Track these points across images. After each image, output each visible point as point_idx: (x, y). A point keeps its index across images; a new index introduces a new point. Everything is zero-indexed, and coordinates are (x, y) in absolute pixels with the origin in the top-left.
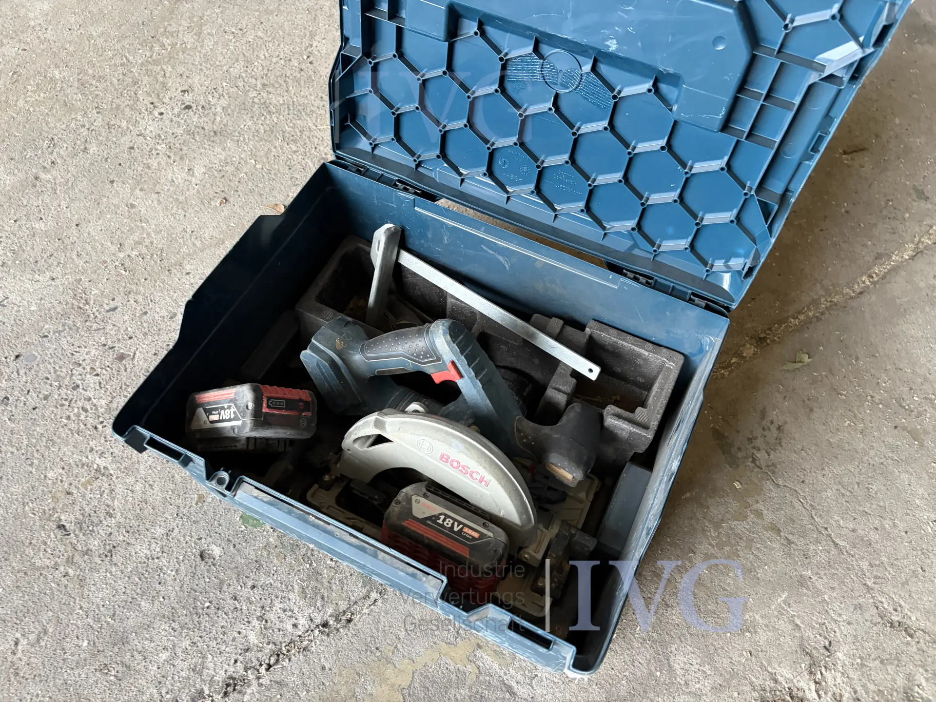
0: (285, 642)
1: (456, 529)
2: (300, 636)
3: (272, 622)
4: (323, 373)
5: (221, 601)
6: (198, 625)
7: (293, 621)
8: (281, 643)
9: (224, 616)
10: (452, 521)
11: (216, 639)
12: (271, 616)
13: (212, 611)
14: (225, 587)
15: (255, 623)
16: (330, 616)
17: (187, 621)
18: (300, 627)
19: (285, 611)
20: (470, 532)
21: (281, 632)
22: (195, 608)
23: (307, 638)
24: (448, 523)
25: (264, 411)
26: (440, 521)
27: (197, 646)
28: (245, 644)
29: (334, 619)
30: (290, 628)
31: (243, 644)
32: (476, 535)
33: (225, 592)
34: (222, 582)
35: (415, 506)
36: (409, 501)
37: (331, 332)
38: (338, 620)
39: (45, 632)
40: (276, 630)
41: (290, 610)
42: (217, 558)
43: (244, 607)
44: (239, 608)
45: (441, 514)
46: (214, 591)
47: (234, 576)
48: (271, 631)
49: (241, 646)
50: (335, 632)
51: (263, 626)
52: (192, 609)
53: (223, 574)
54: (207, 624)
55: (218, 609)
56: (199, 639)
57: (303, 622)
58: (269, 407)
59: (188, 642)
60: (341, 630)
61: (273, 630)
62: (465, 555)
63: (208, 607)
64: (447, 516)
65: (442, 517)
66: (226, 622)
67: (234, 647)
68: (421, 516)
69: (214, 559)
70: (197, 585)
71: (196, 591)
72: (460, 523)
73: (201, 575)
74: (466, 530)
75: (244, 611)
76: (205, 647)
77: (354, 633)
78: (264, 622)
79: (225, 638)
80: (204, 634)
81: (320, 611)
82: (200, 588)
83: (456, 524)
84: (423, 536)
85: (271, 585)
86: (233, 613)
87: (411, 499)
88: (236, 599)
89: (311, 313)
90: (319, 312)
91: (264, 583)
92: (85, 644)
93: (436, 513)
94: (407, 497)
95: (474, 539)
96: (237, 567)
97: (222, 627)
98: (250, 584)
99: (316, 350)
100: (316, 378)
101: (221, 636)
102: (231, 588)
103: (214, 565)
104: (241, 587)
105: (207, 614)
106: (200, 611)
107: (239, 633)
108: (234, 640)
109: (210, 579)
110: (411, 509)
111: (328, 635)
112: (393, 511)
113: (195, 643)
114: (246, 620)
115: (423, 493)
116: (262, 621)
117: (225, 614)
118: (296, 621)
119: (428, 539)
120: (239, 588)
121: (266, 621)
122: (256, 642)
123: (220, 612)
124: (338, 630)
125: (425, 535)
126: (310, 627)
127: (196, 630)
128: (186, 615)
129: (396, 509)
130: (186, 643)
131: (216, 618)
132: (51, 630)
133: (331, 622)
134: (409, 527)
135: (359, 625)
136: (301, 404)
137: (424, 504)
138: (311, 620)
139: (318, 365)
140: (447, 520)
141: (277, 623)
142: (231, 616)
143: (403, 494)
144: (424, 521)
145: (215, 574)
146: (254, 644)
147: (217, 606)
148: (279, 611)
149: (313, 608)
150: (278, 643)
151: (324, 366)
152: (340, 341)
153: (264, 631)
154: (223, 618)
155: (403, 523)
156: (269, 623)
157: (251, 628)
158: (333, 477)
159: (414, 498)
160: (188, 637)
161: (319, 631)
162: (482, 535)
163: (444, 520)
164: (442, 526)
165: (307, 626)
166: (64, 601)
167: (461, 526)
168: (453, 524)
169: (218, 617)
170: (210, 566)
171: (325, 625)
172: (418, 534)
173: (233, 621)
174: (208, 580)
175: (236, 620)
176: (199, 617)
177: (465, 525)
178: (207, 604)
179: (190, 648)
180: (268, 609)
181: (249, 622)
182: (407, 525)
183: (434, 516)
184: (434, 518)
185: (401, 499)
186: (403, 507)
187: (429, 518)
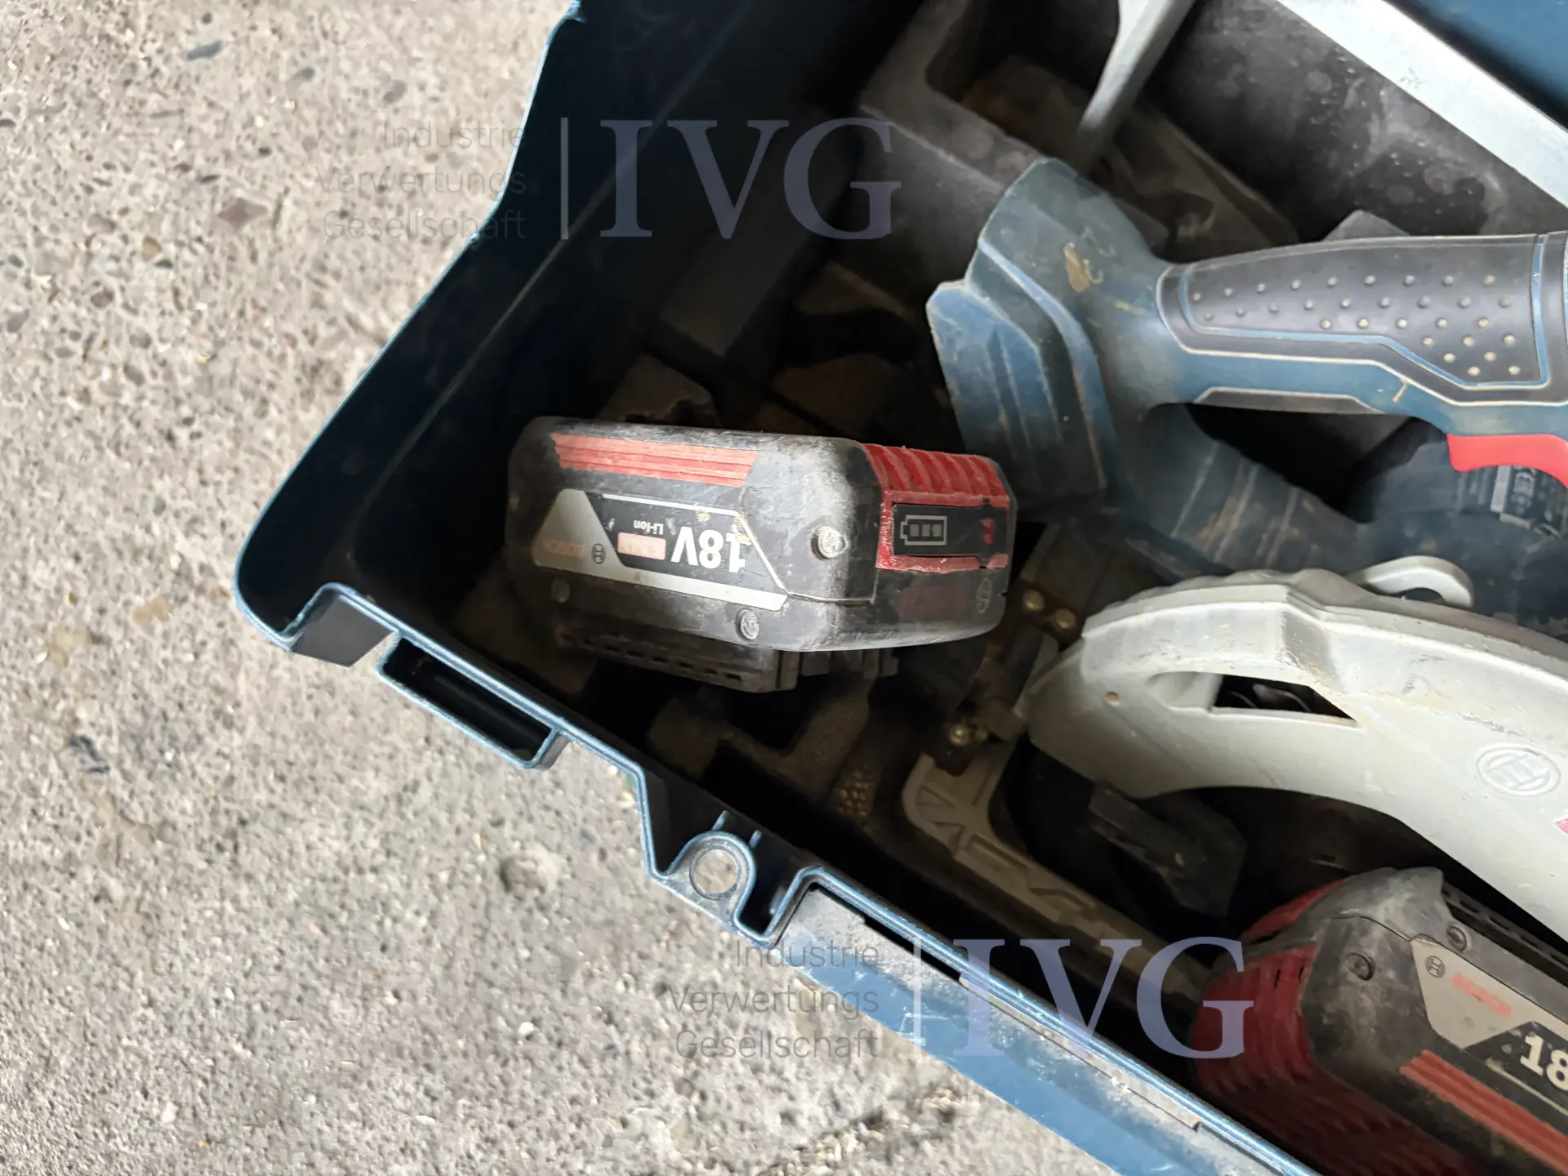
0: (758, 1163)
2: (801, 1149)
3: (718, 1100)
4: (1002, 378)
5: (567, 1020)
6: (501, 1088)
7: (783, 1102)
8: (747, 1164)
9: (577, 1066)
11: (557, 1138)
12: (717, 1082)
13: (542, 1048)
14: (577, 981)
15: (669, 1096)
16: (892, 1098)
17: (468, 1071)
18: (802, 1121)
19: (756, 1070)
21: (748, 1134)
22: (492, 1033)
23: (822, 1155)
24: (1562, 1070)
25: (881, 565)
26: (1532, 1063)
27: (502, 1153)
28: (644, 1158)
29: (902, 1105)
30: (774, 1124)
31: (635, 1157)
33: (577, 995)
34: (567, 966)
35: (1428, 984)
36: (1405, 963)
37: (1042, 215)
38: (913, 1110)
39: (48, 1064)
40: (731, 1126)
41: (773, 1069)
42: (552, 887)
43: (636, 1048)
44: (621, 1048)
45: (1528, 1029)
46: (544, 988)
47: (604, 950)
48: (717, 1128)
49: (629, 1164)
50: (908, 1150)
51: (693, 1111)
52: (481, 1038)
53: (569, 939)
54: (528, 1088)
55: (560, 1044)
56: (507, 1129)
57: (810, 1108)
58: (900, 549)
59: (474, 1137)
60: (927, 1146)
61: (724, 1126)
63: (529, 1037)
64: (1554, 1042)
65: (1536, 1042)
66: (585, 1085)
67: (609, 1165)
68: (1463, 1039)
69: (542, 889)
70: (495, 965)
71: (491, 984)
73: (506, 935)
75: (635, 1057)
76: (524, 1155)
77: (967, 1161)
78: (696, 1099)
79: (583, 1135)
80: (520, 1117)
81: (861, 1080)
82: (503, 974)
84: (1482, 1131)
85: (715, 986)
86: (602, 1059)
87: (1410, 959)
88: (610, 1021)
89: (917, 131)
90: (944, 129)
91: (694, 978)
92: (169, 1114)
93: (1508, 1024)
94: (1395, 947)
96: (609, 923)
97: (574, 1101)
98: (652, 976)
99: (993, 283)
100: (964, 388)
101: (572, 1128)
102: (595, 987)
103: (543, 908)
104: (626, 984)
105: (528, 1057)
106: (506, 1045)
107: (624, 1123)
108: (609, 1142)
109: (530, 949)
110: (1417, 1002)
111: (888, 1159)
112: (1361, 1011)
113: (494, 1142)
114: (643, 1085)
115: (1444, 927)
116: (689, 1096)
117: (582, 1061)
118: (791, 1105)
119: (1504, 1142)
120: (620, 987)
121: (703, 1096)
122: (675, 1155)
123: (565, 1055)
124: (915, 1144)
125: (1495, 1127)
126: (831, 1123)
127: (496, 1102)
128: (465, 1054)
129: (1367, 1002)
130: (468, 1140)
131: (553, 1071)
132: (64, 1062)
133: (894, 1114)
134: (1434, 1088)
135: (983, 1140)
136: (987, 523)
137: (1459, 981)
138: (837, 1105)
139: (994, 346)
140: (1556, 1056)
141: (737, 1104)
142: (597, 1069)
143: (1377, 933)
144: (1474, 1059)
145: (548, 939)
146: (667, 1161)
147: (556, 1037)
148: (741, 1069)
149: (840, 1069)
150: (739, 1165)
151: (1019, 354)
152: (1081, 256)
153: (698, 1127)
154: (574, 1074)
155: (1405, 1070)
156: (711, 1102)
157: (657, 1111)
158: (982, 735)
159: (1422, 951)
160: (472, 1122)
161: (859, 1138)
163: (1545, 1059)
164: (1541, 1082)
165: (824, 1122)
166: (97, 977)
169: (560, 1068)
170: (530, 911)
171: (874, 1120)
172: (1465, 1119)
173: (604, 1084)
174: (525, 953)
175: (612, 1083)
176: (505, 1064)
178: (526, 1028)
179: (479, 1156)
180: (706, 1060)
181: (651, 1094)
182: (1424, 1082)
183: (1506, 1037)
184: (1507, 1049)
185: (1372, 953)
186: (1389, 992)
187: (1491, 1047)
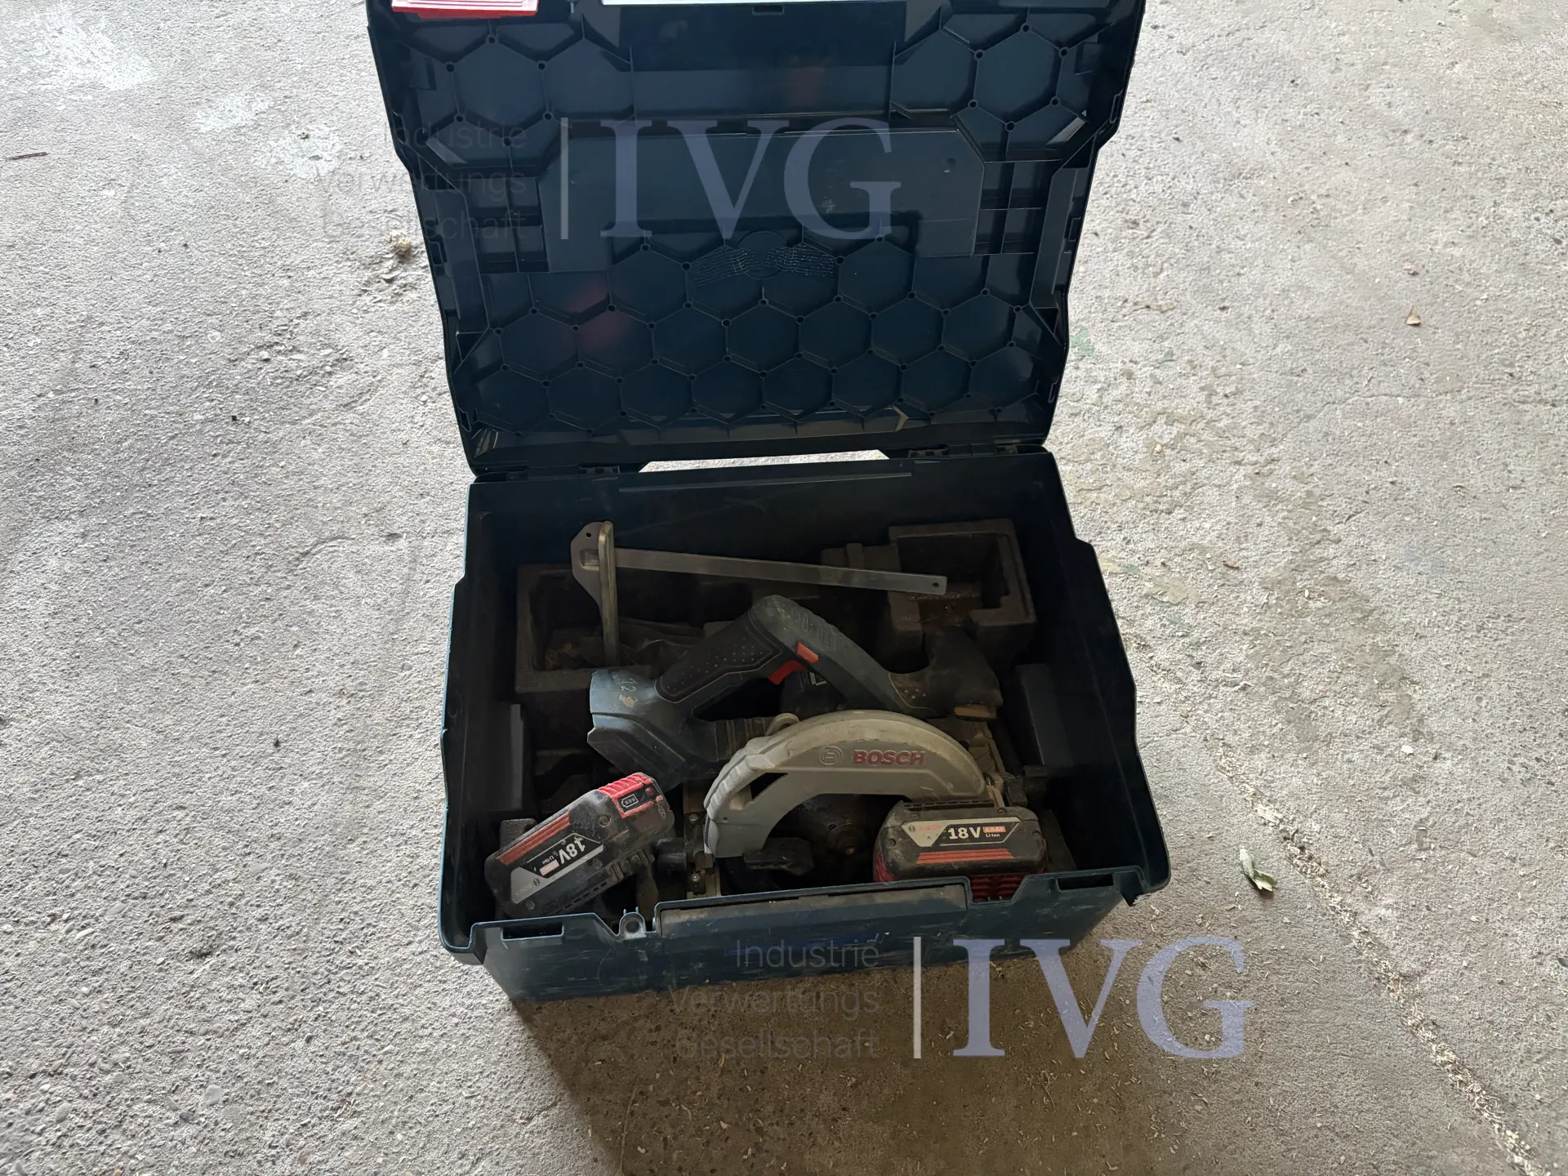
1: (976, 835)
10: (965, 830)
20: (993, 829)
24: (963, 833)
26: (953, 837)
32: (1002, 829)
35: (913, 836)
36: (902, 834)
45: (948, 828)
62: (1008, 857)
64: (956, 827)
65: (952, 831)
68: (929, 843)
72: (975, 826)
74: (986, 830)
83: (972, 829)
84: (949, 865)
87: (903, 831)
93: (942, 830)
94: (898, 831)
95: (1003, 835)
110: (912, 842)
112: (896, 856)
115: (909, 816)
119: (956, 863)
125: (951, 861)
129: (898, 852)
134: (927, 862)
136: (647, 790)
137: (921, 828)
140: (960, 830)
143: (890, 830)
144: (936, 847)
155: (919, 862)
159: (905, 827)
162: (1008, 826)
163: (957, 833)
164: (959, 840)
167: (979, 829)
168: (969, 832)
172: (942, 864)
177: (982, 825)
182: (924, 862)
183: (943, 834)
184: (944, 838)
185: (892, 837)
186: (902, 844)
187: (939, 840)
